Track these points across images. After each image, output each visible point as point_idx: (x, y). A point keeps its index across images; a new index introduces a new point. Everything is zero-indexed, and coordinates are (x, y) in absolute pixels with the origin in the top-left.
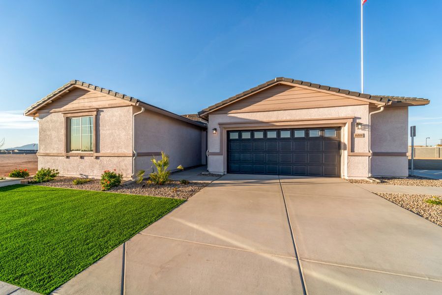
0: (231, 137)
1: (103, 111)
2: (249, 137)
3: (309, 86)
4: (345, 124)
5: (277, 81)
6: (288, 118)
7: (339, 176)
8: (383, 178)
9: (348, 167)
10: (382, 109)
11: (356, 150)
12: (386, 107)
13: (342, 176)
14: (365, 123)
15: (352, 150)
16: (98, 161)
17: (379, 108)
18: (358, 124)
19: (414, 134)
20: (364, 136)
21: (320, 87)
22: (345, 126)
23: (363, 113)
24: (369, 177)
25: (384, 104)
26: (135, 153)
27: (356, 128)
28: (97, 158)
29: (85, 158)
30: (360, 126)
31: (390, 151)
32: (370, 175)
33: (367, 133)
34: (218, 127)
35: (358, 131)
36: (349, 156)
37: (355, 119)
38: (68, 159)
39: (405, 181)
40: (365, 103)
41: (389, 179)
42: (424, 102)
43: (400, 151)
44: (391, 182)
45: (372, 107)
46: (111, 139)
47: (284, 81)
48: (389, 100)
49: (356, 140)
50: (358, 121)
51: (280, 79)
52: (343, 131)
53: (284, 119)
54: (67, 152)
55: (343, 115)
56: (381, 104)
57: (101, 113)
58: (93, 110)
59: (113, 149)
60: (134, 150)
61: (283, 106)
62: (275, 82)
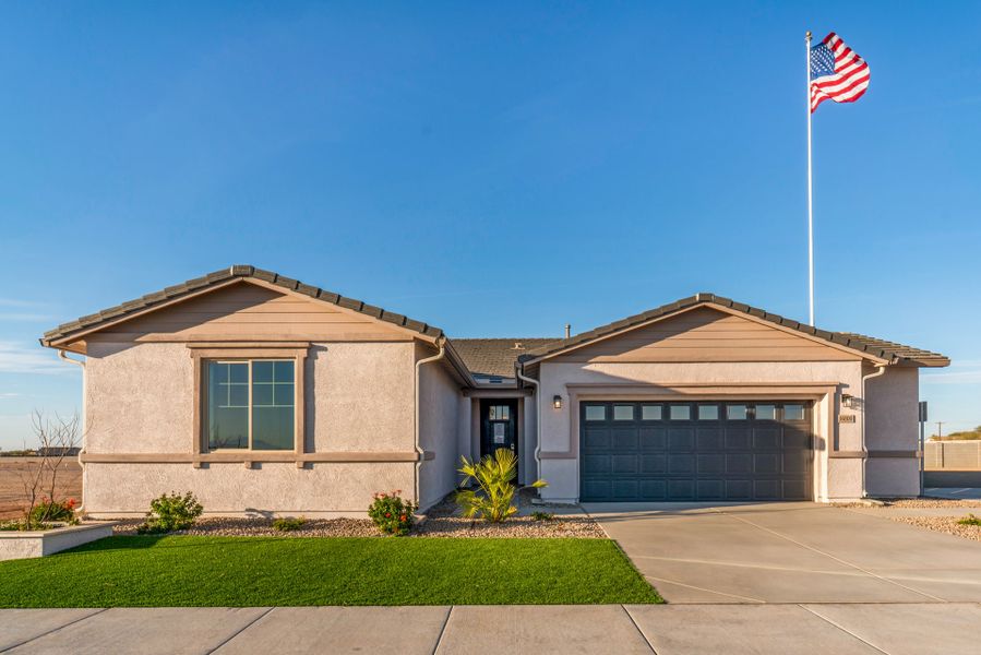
0: (589, 417)
1: (325, 349)
2: (631, 418)
3: (762, 318)
4: (821, 396)
5: (701, 301)
6: (720, 380)
7: (810, 499)
8: (887, 500)
9: (829, 479)
10: (882, 370)
11: (842, 448)
12: (888, 368)
13: (816, 500)
14: (856, 396)
15: (836, 448)
16: (310, 473)
17: (877, 369)
18: (845, 397)
19: (923, 417)
20: (854, 419)
21: (781, 321)
22: (821, 400)
23: (851, 375)
24: (863, 498)
25: (886, 362)
26: (422, 452)
27: (841, 404)
28: (307, 465)
29: (264, 466)
30: (849, 402)
31: (893, 449)
32: (865, 494)
33: (859, 413)
34: (564, 394)
35: (845, 411)
36: (830, 457)
37: (840, 386)
38: (203, 471)
39: (915, 502)
40: (857, 358)
41: (893, 500)
42: (942, 362)
43: (907, 448)
44: (899, 503)
45: (868, 366)
46: (351, 419)
47: (714, 302)
48: (894, 356)
49: (842, 426)
50: (845, 391)
51: (706, 297)
52: (819, 410)
53: (711, 381)
54: (202, 452)
55: (818, 379)
56: (881, 363)
57: (319, 354)
58: (299, 344)
59: (357, 443)
60: (419, 445)
61: (710, 354)
62: (697, 303)
